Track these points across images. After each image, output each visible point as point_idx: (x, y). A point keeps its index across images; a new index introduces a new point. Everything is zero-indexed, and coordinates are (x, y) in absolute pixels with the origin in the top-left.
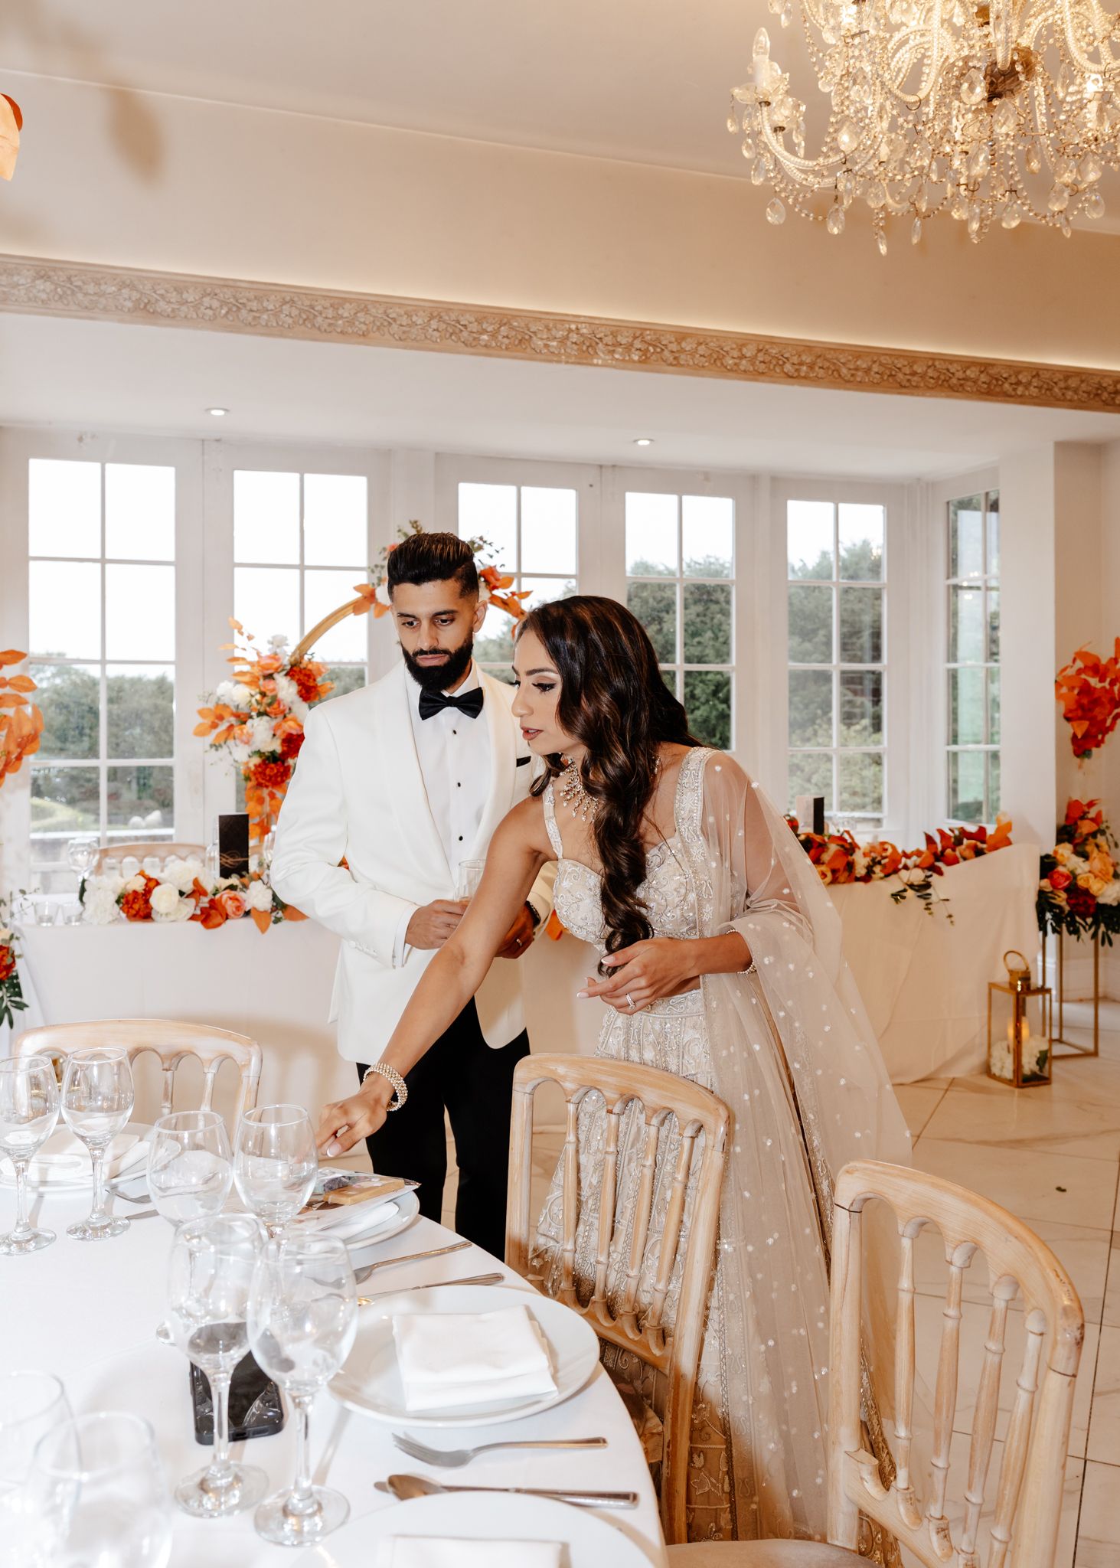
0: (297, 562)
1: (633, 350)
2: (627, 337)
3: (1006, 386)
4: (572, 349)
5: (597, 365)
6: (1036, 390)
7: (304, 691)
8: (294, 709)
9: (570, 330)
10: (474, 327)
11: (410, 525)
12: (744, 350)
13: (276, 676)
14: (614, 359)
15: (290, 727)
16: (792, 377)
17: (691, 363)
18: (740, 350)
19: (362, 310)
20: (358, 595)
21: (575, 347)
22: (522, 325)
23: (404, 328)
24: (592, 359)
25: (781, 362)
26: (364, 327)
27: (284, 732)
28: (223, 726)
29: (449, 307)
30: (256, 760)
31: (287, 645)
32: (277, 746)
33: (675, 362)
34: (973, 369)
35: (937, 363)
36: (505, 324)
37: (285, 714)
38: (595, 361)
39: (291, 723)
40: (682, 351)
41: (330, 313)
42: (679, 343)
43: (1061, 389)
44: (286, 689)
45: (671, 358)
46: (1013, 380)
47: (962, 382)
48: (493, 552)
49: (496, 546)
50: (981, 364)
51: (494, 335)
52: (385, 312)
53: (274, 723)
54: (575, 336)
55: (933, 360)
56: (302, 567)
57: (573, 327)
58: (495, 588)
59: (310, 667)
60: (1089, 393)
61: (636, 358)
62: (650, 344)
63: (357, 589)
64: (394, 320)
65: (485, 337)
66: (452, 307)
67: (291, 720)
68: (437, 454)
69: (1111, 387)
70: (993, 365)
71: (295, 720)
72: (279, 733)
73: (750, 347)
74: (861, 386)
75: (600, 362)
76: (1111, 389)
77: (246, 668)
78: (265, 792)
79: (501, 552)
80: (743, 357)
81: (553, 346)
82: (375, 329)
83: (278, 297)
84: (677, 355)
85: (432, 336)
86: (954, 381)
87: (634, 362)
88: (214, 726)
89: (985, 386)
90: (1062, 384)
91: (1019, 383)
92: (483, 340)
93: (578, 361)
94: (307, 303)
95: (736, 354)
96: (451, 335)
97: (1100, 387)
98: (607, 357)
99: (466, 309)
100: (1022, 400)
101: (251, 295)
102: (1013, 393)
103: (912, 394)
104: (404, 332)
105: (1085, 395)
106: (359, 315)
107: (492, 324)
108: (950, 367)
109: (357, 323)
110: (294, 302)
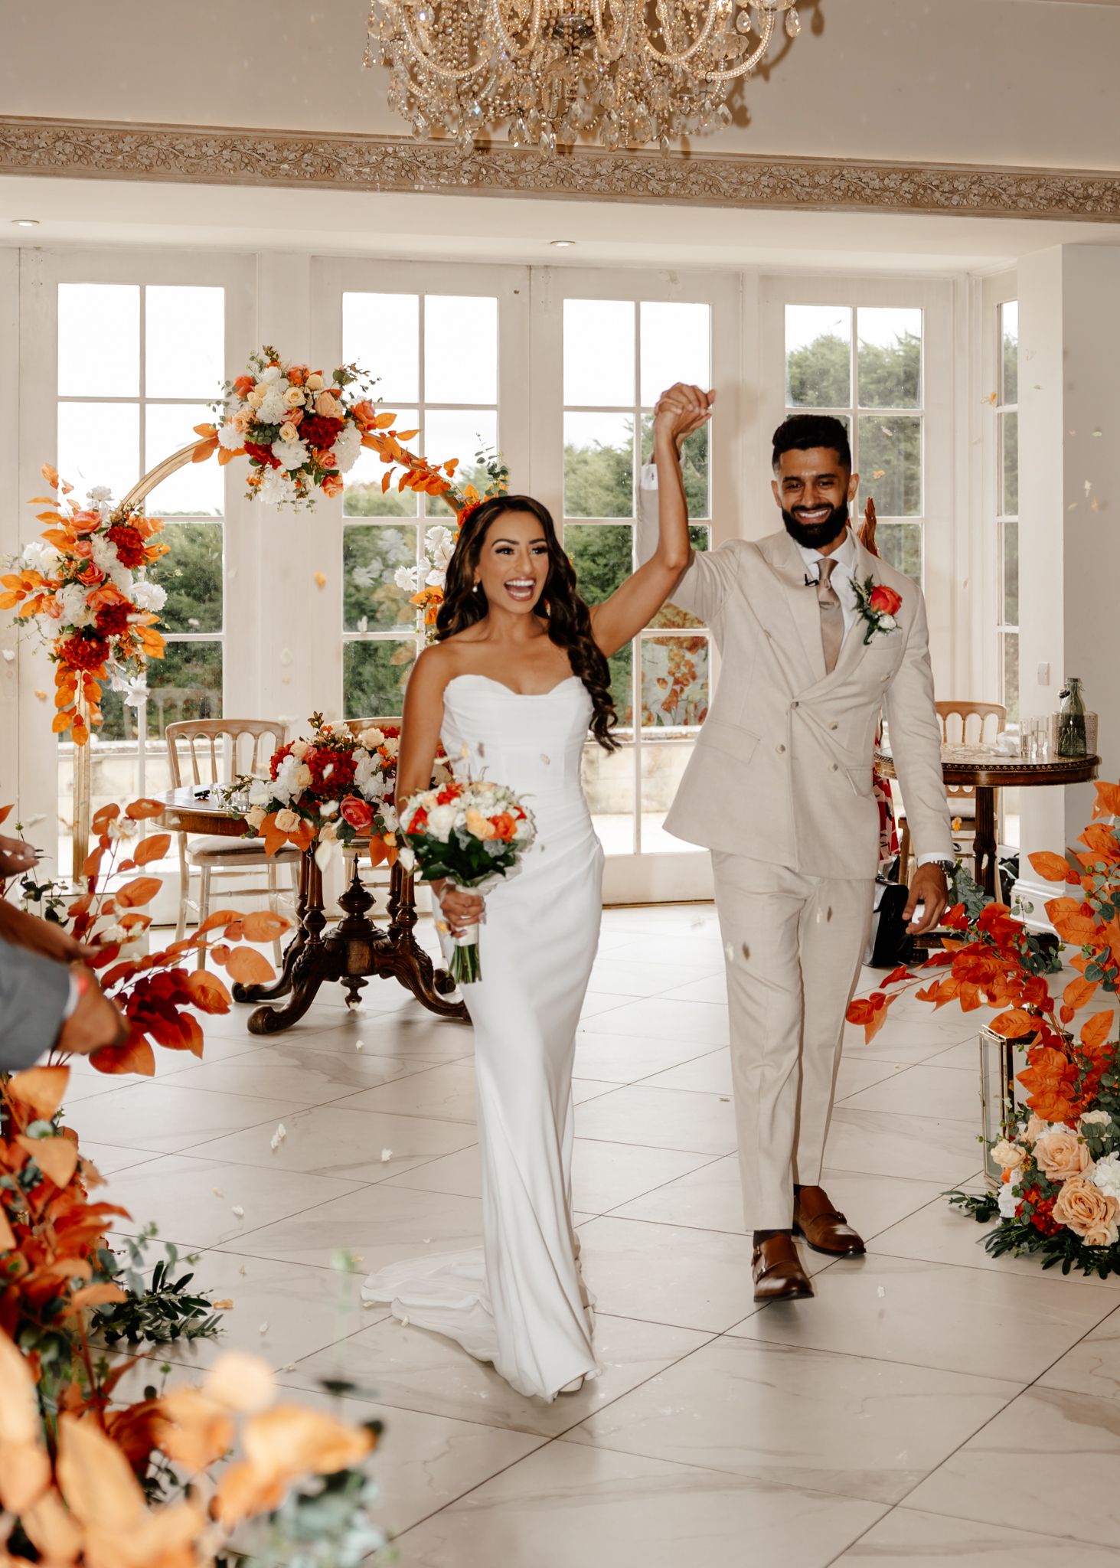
0: (137, 394)
1: (462, 173)
2: (455, 159)
3: (937, 194)
4: (388, 175)
5: (419, 191)
6: (977, 199)
7: (124, 555)
8: (114, 575)
9: (386, 154)
10: (274, 155)
11: (264, 352)
12: (598, 168)
13: (92, 536)
14: (438, 183)
15: (109, 598)
16: (658, 195)
17: (532, 184)
18: (594, 167)
19: (145, 143)
20: (197, 438)
21: (393, 173)
22: (330, 150)
23: (193, 161)
24: (413, 185)
25: (644, 179)
26: (147, 162)
27: (100, 603)
28: (30, 597)
29: (243, 135)
30: (68, 636)
31: (110, 499)
32: (91, 620)
33: (513, 184)
34: (893, 176)
35: (845, 172)
36: (310, 150)
37: (103, 580)
38: (416, 187)
39: (109, 593)
40: (523, 171)
41: (109, 147)
42: (518, 163)
43: (1010, 196)
44: (104, 553)
45: (508, 180)
46: (946, 187)
47: (878, 193)
48: (367, 384)
49: (373, 377)
50: (903, 171)
51: (296, 163)
52: (171, 143)
53: (87, 592)
54: (391, 160)
55: (842, 168)
56: (143, 401)
57: (390, 150)
58: (370, 427)
59: (136, 525)
60: (1050, 200)
61: (465, 182)
62: (483, 166)
63: (198, 430)
64: (182, 152)
65: (286, 166)
66: (248, 134)
67: (109, 589)
68: (313, 257)
69: (1081, 191)
70: (919, 171)
71: (113, 589)
72: (93, 604)
73: (606, 163)
74: (747, 203)
75: (422, 188)
76: (1080, 192)
77: (60, 526)
78: (78, 675)
79: (377, 382)
80: (598, 175)
81: (365, 173)
82: (159, 163)
83: (51, 134)
84: (515, 176)
85: (224, 167)
86: (868, 191)
87: (463, 186)
88: (21, 596)
89: (909, 196)
90: (1013, 190)
91: (954, 191)
92: (284, 169)
93: (396, 187)
94: (84, 138)
95: (588, 171)
96: (246, 165)
97: (1065, 192)
98: (430, 182)
99: (264, 135)
100: (959, 211)
101: (21, 133)
102: (946, 203)
103: (814, 209)
104: (192, 164)
105: (1044, 202)
106: (140, 148)
107: (293, 151)
108: (862, 175)
109: (138, 157)
110: (68, 137)
